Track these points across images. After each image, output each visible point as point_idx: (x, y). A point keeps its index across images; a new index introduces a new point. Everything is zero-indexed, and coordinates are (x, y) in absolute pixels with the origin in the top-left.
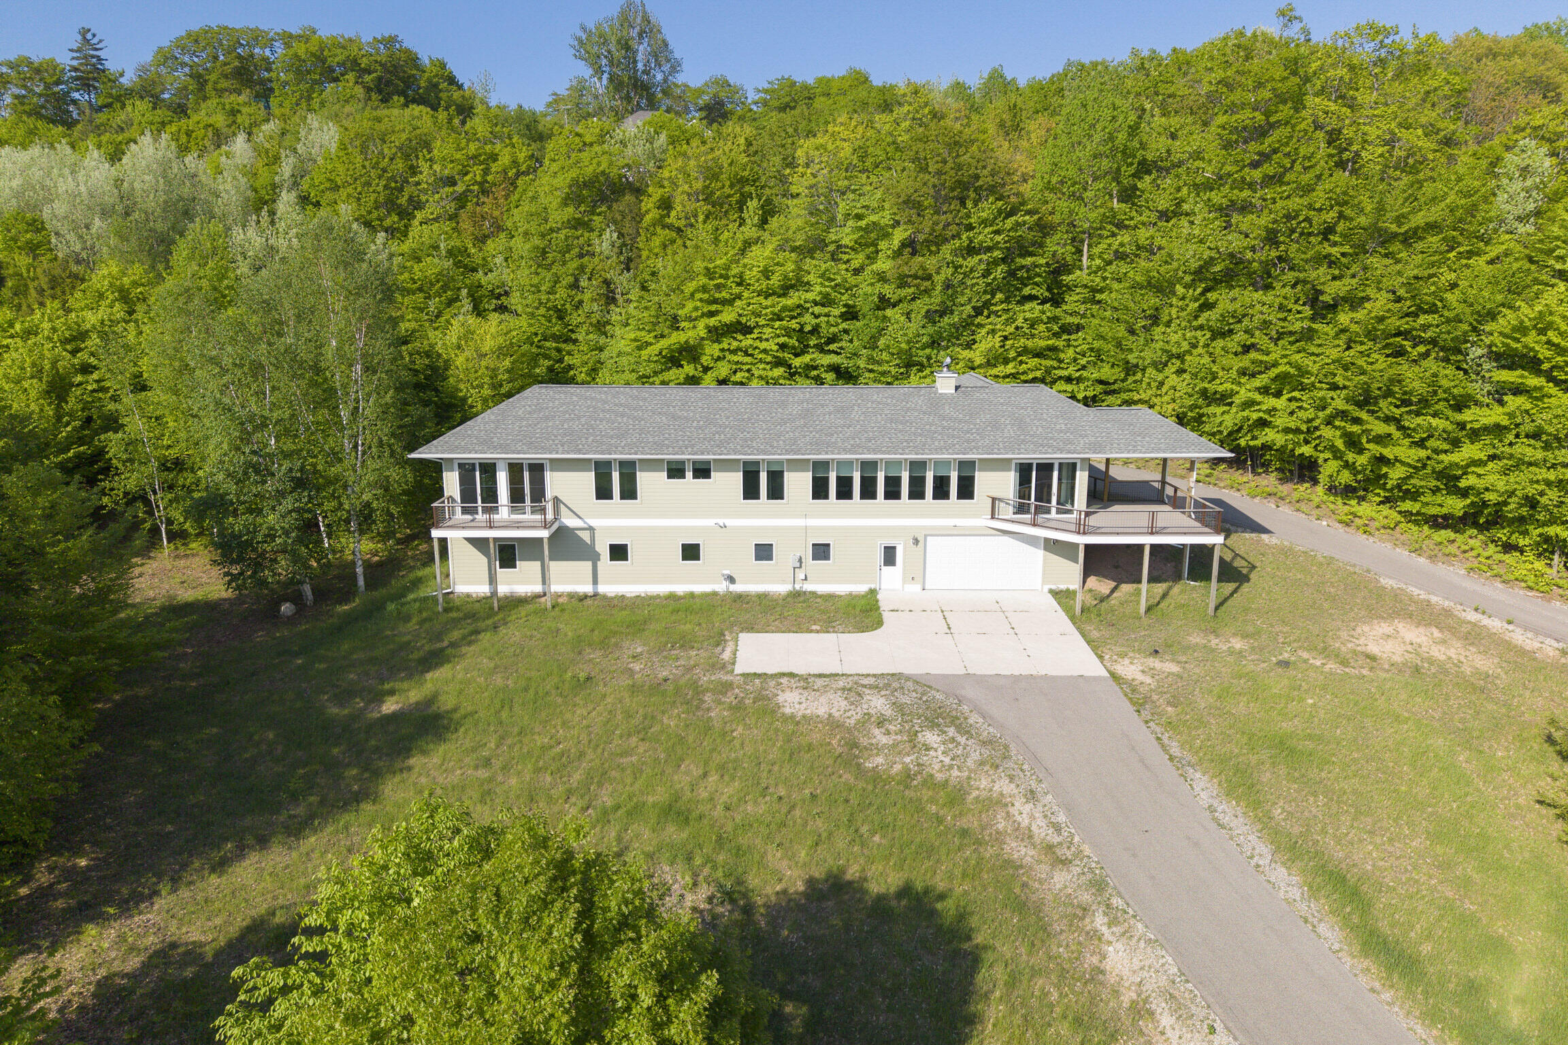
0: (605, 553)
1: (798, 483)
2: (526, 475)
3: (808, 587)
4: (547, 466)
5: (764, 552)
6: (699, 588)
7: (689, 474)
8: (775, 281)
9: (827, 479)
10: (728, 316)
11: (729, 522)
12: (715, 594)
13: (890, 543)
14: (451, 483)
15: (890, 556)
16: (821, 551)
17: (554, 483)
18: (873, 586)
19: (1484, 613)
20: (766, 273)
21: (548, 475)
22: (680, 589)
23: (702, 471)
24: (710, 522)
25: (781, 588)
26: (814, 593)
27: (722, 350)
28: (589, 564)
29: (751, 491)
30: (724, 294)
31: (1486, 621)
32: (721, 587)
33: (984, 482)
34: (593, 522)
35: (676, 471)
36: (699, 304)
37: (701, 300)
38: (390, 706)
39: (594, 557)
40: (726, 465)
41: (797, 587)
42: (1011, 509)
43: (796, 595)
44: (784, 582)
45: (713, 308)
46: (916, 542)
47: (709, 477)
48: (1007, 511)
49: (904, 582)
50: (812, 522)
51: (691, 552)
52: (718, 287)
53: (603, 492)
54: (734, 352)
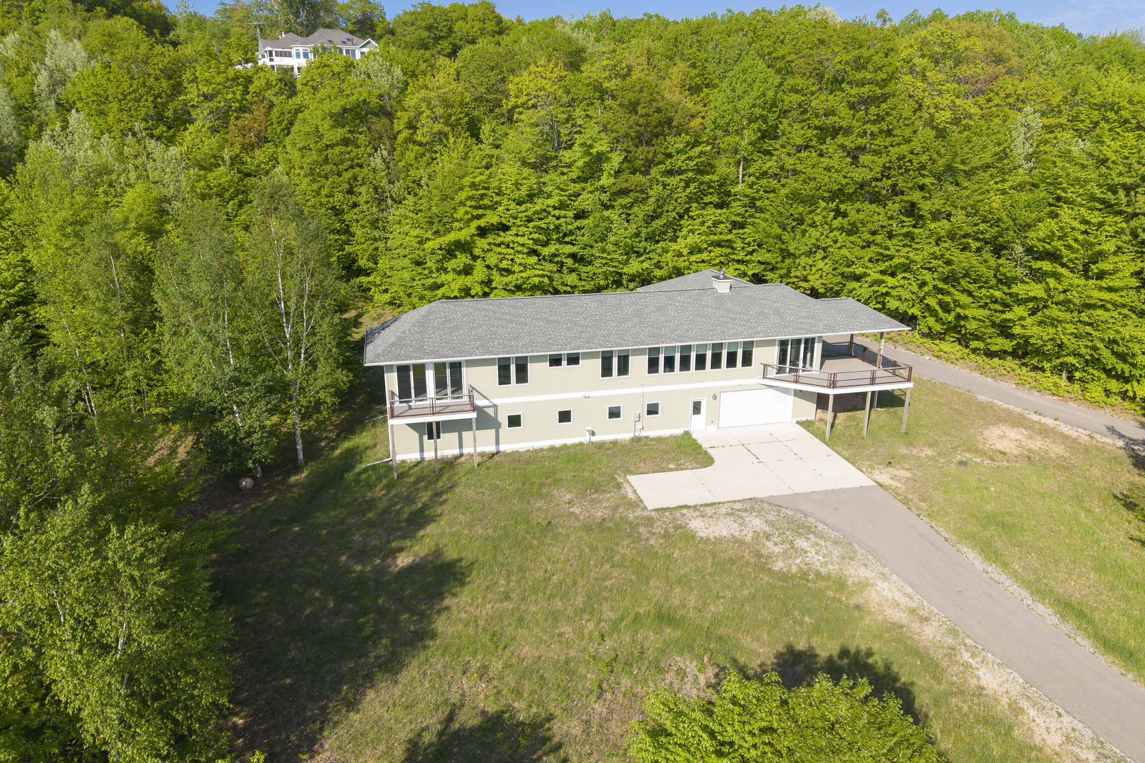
0: (504, 422)
1: (639, 363)
2: (448, 371)
3: (644, 434)
4: (463, 364)
5: (614, 413)
6: (570, 441)
7: (564, 363)
8: (524, 191)
9: (658, 359)
10: (492, 218)
11: (592, 394)
12: (581, 444)
13: (697, 399)
14: (391, 382)
15: (697, 408)
16: (653, 410)
17: (468, 375)
18: (686, 429)
19: (1040, 415)
20: (517, 185)
21: (464, 370)
22: (558, 443)
23: (573, 360)
24: (580, 395)
25: (626, 436)
26: (647, 437)
27: (489, 244)
28: (493, 431)
29: (606, 371)
30: (486, 202)
31: (1044, 420)
32: (585, 439)
33: (758, 354)
34: (496, 401)
35: (555, 361)
36: (469, 210)
37: (470, 207)
38: (403, 561)
39: (497, 426)
40: (590, 355)
41: (637, 434)
42: (775, 371)
43: (637, 440)
44: (628, 431)
45: (480, 212)
46: (715, 397)
47: (578, 363)
48: (772, 373)
49: (707, 425)
50: (647, 389)
51: (565, 416)
52: (482, 196)
53: (504, 379)
54: (499, 245)
